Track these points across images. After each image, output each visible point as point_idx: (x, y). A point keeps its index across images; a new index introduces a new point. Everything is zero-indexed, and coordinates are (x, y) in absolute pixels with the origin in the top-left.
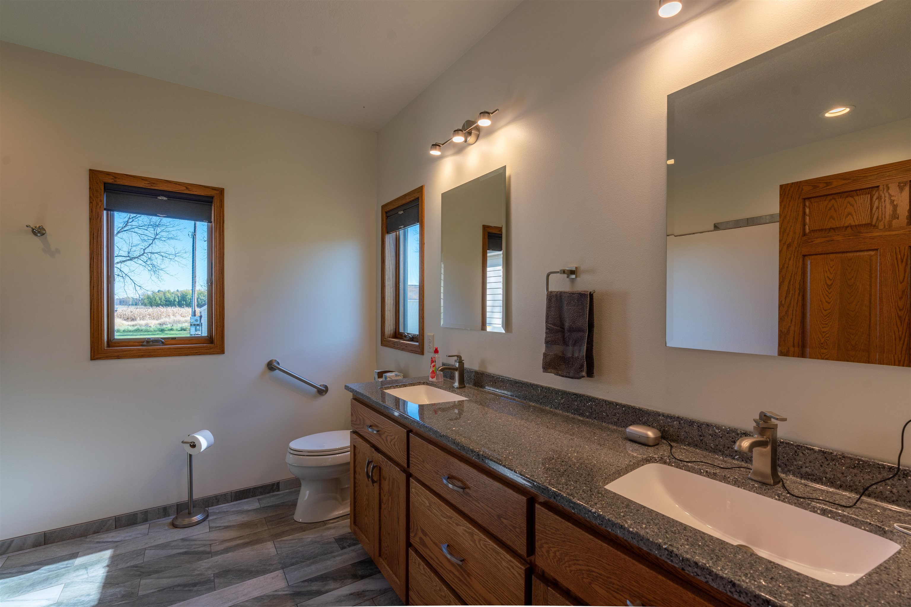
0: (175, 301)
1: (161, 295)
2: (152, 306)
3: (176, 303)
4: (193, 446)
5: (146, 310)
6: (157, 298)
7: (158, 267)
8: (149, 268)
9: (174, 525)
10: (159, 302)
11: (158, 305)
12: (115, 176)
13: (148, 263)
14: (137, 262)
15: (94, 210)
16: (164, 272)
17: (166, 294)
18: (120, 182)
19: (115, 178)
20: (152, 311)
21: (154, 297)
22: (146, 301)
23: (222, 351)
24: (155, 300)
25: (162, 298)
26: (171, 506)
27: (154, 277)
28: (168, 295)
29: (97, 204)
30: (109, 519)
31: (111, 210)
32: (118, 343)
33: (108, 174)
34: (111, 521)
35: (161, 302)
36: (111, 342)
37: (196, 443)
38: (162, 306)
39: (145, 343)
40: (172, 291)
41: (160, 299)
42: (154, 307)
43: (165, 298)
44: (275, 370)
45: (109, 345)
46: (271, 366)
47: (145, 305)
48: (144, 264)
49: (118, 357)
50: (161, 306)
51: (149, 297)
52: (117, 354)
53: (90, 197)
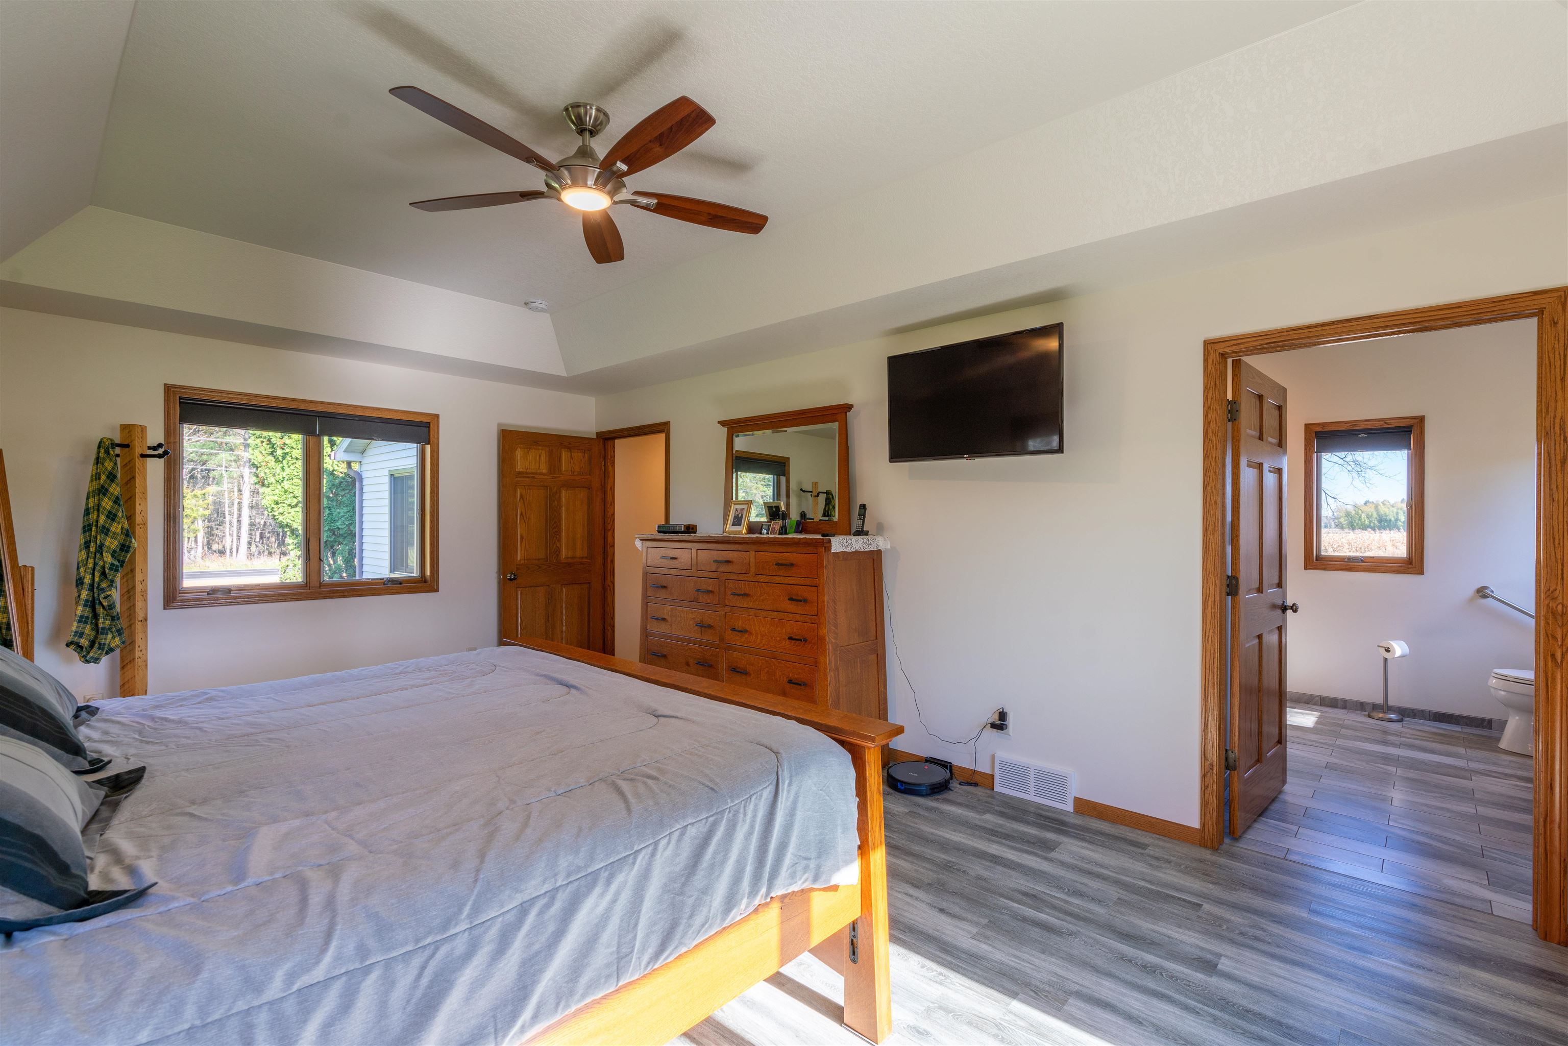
0: (1397, 520)
1: (1370, 509)
2: (1353, 529)
3: (1400, 523)
4: (1388, 650)
5: (1344, 535)
6: (1363, 516)
7: (1364, 465)
8: (1350, 468)
9: (1369, 716)
10: (1367, 522)
11: (1365, 528)
12: (1323, 425)
13: (1347, 459)
14: (1330, 459)
15: (1308, 454)
16: (1376, 473)
17: (1379, 507)
18: (1327, 429)
19: (1324, 426)
20: (1354, 537)
21: (1357, 513)
22: (1342, 520)
23: (1421, 572)
24: (1360, 519)
25: (1372, 515)
26: (1368, 704)
27: (1357, 482)
28: (1383, 510)
29: (1310, 449)
30: (1316, 696)
31: (1319, 452)
32: (1325, 558)
33: (1318, 424)
34: (1317, 698)
35: (1370, 522)
36: (1319, 558)
37: (1391, 649)
38: (1374, 530)
39: (1346, 560)
40: (1392, 502)
41: (1368, 517)
42: (1358, 531)
43: (1379, 516)
44: (1488, 597)
45: (1317, 560)
46: (1482, 593)
47: (1342, 528)
48: (1341, 462)
49: (1325, 569)
50: (1369, 530)
51: (1348, 514)
52: (1323, 566)
53: (1305, 445)
